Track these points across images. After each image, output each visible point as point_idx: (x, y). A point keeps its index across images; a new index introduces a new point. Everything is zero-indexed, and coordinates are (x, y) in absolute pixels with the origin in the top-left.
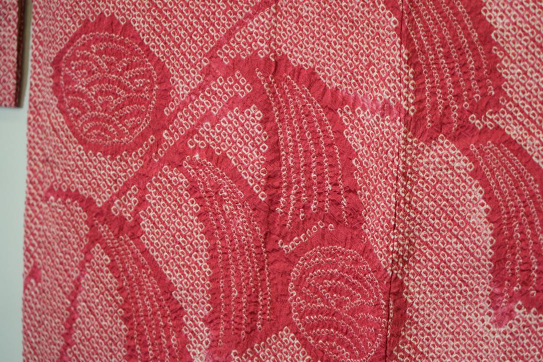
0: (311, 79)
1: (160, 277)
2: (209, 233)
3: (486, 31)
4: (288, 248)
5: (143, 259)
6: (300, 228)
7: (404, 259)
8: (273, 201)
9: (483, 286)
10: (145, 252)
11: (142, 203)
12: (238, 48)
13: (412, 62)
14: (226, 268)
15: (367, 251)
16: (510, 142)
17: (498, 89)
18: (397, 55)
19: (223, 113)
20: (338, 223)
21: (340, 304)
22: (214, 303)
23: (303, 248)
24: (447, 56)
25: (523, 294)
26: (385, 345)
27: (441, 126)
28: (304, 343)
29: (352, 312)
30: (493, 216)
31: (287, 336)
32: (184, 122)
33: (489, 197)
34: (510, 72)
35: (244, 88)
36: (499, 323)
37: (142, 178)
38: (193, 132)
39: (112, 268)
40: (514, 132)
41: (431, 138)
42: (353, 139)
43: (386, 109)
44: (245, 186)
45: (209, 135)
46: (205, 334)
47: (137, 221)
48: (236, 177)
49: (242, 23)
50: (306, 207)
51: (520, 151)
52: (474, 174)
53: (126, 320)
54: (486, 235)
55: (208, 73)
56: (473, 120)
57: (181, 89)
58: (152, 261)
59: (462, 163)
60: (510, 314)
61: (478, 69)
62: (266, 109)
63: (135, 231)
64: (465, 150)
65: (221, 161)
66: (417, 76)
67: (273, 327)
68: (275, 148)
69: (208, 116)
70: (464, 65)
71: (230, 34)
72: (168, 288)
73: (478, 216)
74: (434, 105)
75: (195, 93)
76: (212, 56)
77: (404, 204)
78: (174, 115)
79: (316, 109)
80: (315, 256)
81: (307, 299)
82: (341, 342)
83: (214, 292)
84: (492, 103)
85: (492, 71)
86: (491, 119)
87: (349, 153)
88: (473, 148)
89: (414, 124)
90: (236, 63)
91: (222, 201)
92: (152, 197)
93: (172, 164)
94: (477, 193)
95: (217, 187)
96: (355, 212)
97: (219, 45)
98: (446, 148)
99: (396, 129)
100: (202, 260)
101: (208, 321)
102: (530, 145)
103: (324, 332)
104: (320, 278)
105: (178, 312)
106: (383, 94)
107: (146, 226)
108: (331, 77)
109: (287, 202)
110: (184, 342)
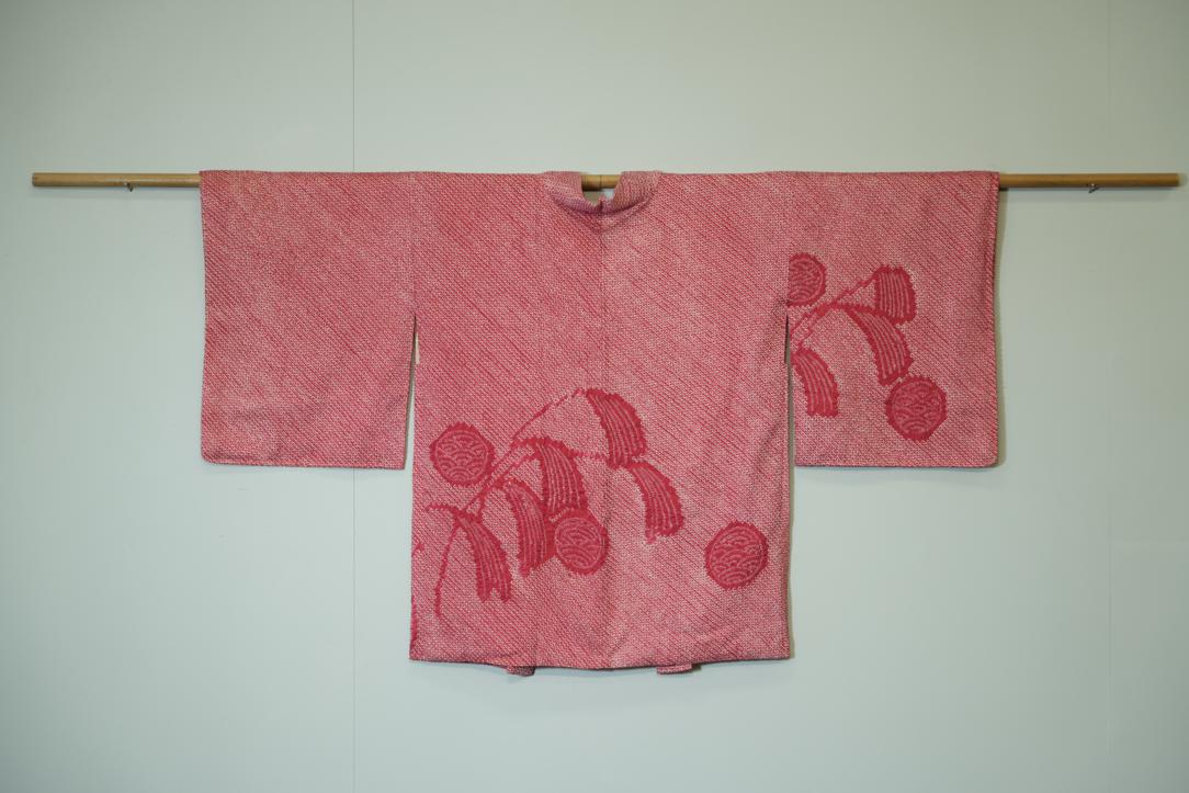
0: (561, 446)
1: (492, 537)
2: (516, 517)
3: (638, 422)
4: (553, 520)
5: (484, 532)
6: (558, 511)
7: (608, 520)
8: (546, 500)
9: (642, 529)
10: (485, 529)
11: (483, 506)
12: (528, 434)
13: (608, 436)
14: (526, 531)
15: (591, 518)
16: (651, 467)
17: (645, 446)
18: (601, 433)
19: (521, 463)
20: (575, 507)
21: (578, 543)
22: (522, 548)
23: (560, 520)
24: (622, 432)
25: (660, 530)
26: (601, 558)
27: (620, 462)
28: (563, 562)
29: (584, 546)
30: (645, 498)
31: (555, 560)
32: (503, 468)
33: (643, 490)
34: (649, 438)
35: (531, 452)
36: (650, 543)
37: (482, 496)
38: (507, 472)
39: (468, 538)
40: (652, 462)
41: (616, 468)
42: (582, 471)
43: (597, 456)
44: (534, 495)
45: (515, 473)
46: (517, 563)
47: (480, 515)
48: (528, 490)
49: (528, 423)
50: (561, 502)
51: (655, 471)
52: (635, 482)
53: (475, 561)
54: (642, 506)
55: (513, 446)
56: (634, 458)
57: (500, 453)
58: (488, 532)
59: (630, 477)
60: (654, 539)
61: (635, 437)
62: (542, 460)
63: (479, 520)
64: (631, 472)
65: (522, 484)
66: (610, 441)
67: (549, 556)
68: (546, 477)
69: (514, 465)
70: (629, 436)
71: (523, 428)
72: (498, 544)
73: (638, 498)
74: (617, 454)
75: (507, 455)
76: (514, 438)
77: (607, 496)
78: (497, 465)
79: (564, 459)
80: (566, 523)
81: (564, 543)
82: (579, 560)
83: (521, 543)
84: (642, 451)
85: (641, 437)
86: (641, 458)
87: (580, 476)
88: (634, 470)
89: (609, 462)
90: (526, 441)
91: (523, 502)
92: (488, 503)
93: (497, 488)
94: (638, 489)
95: (520, 496)
96: (584, 502)
97: (517, 433)
98: (623, 471)
99: (601, 465)
100: (514, 530)
101: (518, 556)
102: (659, 467)
103: (571, 556)
104: (568, 533)
105: (503, 554)
106: (595, 450)
107: (485, 517)
108: (571, 445)
109: (552, 500)
110: (507, 568)
